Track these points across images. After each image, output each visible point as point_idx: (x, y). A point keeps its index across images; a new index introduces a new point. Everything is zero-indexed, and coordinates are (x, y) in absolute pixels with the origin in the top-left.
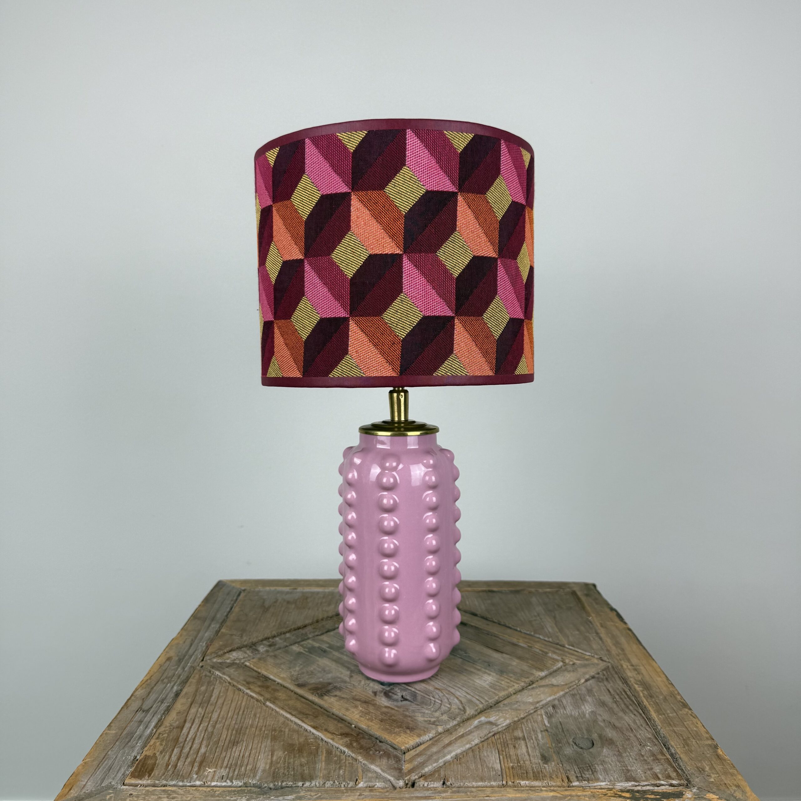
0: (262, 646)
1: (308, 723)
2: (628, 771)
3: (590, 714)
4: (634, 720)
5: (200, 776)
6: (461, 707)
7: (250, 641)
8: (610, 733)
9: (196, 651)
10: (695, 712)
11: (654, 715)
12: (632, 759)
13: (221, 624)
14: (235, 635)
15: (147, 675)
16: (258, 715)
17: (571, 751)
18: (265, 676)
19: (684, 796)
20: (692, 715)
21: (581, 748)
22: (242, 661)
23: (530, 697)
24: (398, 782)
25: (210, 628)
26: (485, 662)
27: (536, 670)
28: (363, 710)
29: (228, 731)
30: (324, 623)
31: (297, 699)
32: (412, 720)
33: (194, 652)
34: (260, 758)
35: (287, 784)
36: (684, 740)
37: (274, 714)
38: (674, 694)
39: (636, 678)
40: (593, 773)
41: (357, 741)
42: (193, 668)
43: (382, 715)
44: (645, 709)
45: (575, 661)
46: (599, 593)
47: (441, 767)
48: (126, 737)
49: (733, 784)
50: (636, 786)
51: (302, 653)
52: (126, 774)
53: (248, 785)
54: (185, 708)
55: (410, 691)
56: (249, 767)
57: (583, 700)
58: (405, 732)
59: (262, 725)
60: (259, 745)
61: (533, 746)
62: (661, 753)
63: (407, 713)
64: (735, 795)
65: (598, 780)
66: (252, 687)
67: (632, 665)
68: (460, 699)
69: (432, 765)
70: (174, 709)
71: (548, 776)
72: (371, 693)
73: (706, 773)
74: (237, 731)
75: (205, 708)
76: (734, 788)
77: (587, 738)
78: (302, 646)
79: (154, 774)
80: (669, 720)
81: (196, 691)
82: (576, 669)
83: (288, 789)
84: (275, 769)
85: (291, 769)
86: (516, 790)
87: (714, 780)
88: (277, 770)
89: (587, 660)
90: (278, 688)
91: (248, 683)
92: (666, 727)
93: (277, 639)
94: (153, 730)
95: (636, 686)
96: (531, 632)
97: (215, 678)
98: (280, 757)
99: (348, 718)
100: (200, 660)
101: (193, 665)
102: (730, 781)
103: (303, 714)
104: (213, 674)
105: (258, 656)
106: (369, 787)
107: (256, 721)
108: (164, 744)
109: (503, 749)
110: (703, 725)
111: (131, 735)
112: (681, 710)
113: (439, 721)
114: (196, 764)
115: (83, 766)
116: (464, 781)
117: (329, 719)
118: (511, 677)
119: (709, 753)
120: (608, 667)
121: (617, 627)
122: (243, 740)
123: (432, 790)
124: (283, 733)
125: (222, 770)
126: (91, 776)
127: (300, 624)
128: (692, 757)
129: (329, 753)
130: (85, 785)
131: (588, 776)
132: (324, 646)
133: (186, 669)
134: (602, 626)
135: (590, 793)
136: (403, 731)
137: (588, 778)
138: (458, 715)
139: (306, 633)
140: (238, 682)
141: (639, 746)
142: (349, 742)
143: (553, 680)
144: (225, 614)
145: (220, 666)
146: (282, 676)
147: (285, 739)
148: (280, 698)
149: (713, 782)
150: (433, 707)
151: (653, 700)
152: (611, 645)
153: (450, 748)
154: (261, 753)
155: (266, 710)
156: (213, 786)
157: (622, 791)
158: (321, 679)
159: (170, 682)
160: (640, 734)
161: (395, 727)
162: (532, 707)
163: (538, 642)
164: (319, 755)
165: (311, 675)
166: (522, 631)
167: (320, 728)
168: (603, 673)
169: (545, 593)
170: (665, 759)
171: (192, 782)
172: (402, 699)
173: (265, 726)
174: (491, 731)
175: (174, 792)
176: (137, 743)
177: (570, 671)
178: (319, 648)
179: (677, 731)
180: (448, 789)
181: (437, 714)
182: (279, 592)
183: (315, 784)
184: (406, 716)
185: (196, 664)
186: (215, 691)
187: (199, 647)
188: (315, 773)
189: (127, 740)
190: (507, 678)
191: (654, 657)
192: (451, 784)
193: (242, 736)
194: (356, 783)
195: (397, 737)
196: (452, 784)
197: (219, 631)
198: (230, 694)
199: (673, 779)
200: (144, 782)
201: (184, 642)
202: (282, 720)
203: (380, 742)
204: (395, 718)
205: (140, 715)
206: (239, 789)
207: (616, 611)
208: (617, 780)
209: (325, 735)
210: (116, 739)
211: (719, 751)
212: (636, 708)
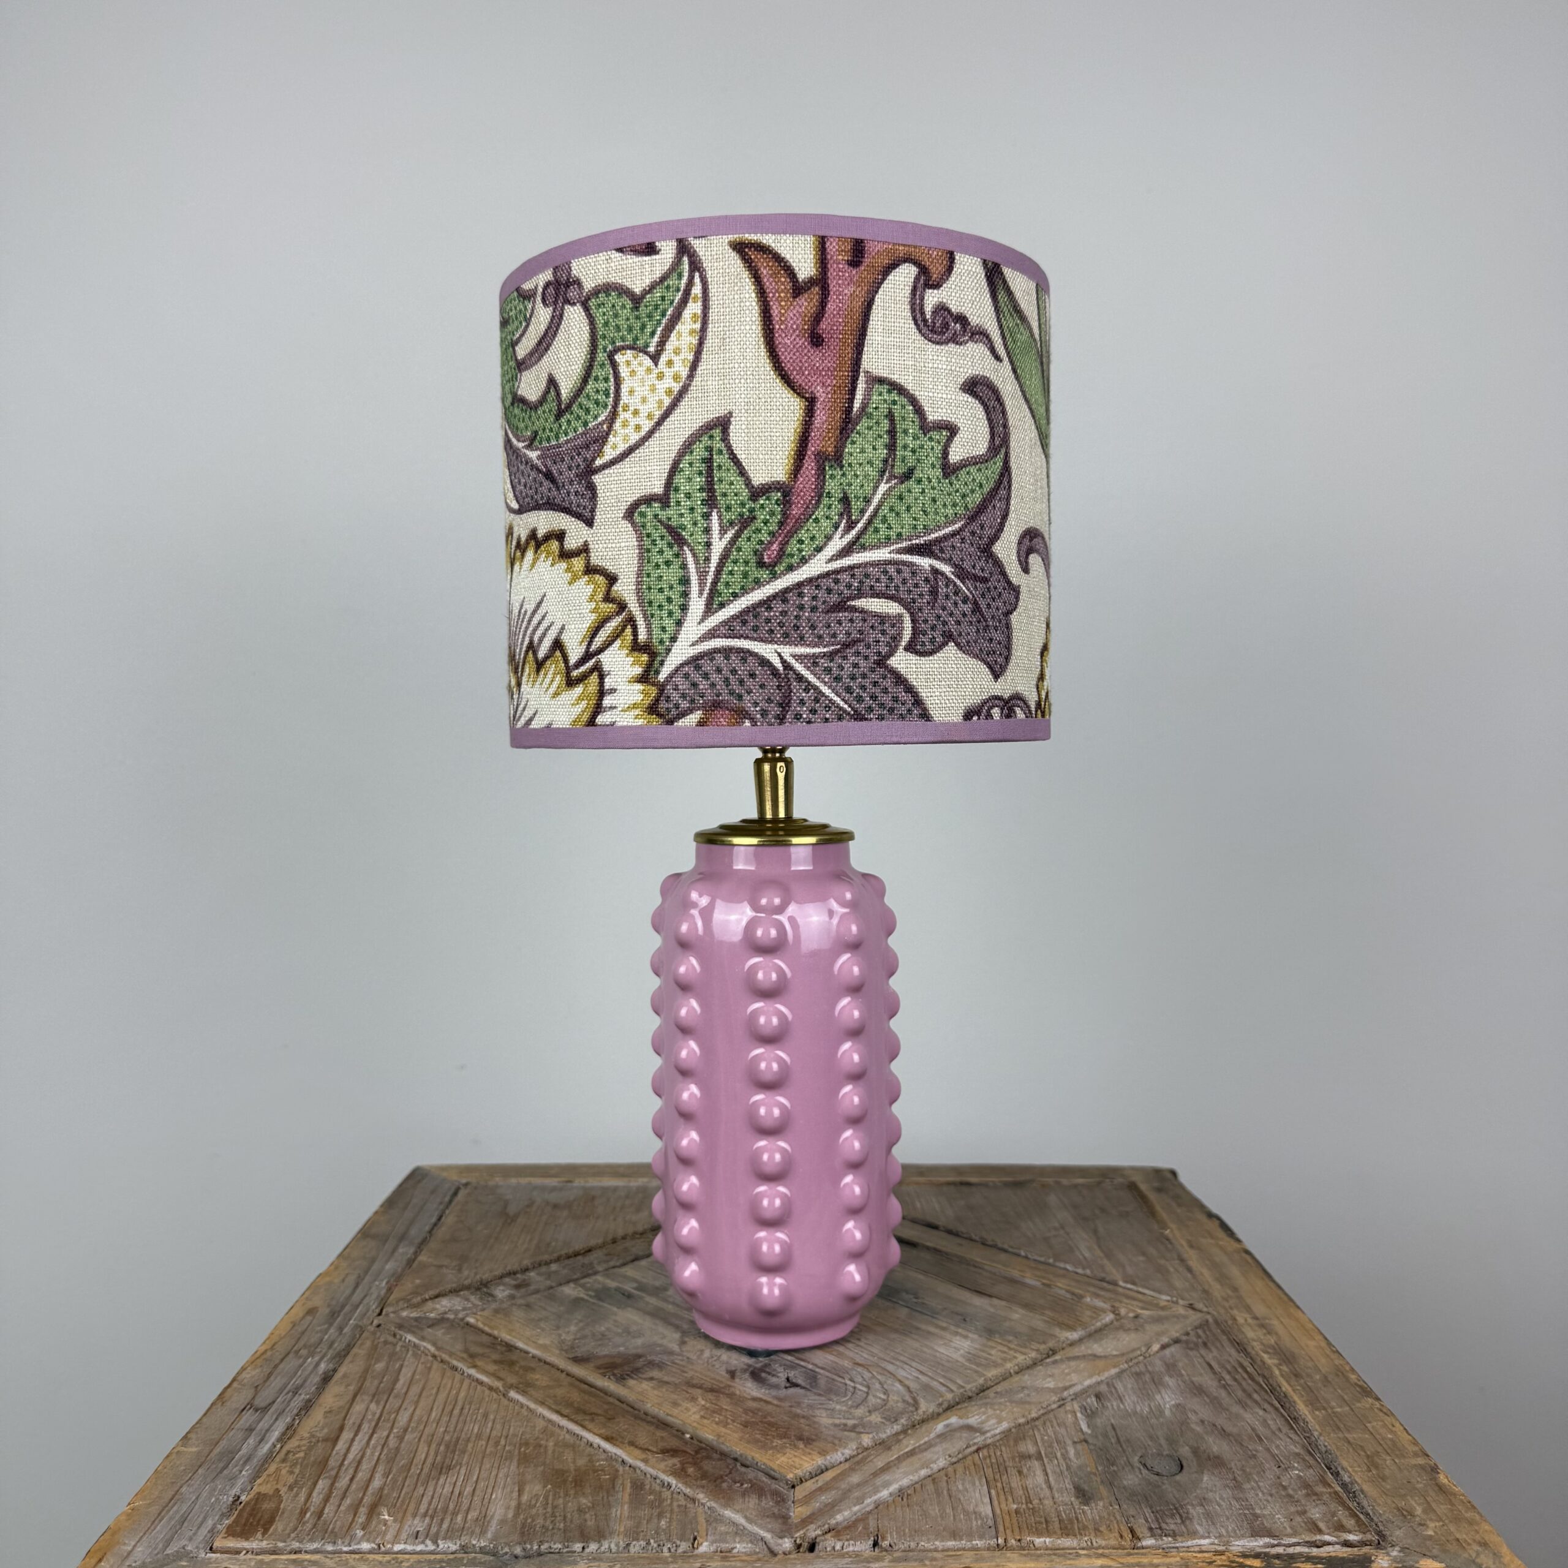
0: (501, 1288)
1: (595, 1430)
2: (1256, 1516)
3: (1174, 1410)
4: (1265, 1421)
5: (370, 1533)
6: (908, 1398)
7: (478, 1277)
8: (1216, 1446)
9: (365, 1296)
10: (1388, 1404)
11: (1303, 1409)
12: (1263, 1493)
13: (419, 1248)
14: (447, 1267)
15: (264, 1343)
16: (492, 1417)
17: (1136, 1479)
18: (506, 1343)
19: (1374, 1565)
20: (1381, 1411)
21: (1158, 1474)
22: (460, 1316)
23: (1049, 1379)
24: (780, 1541)
25: (396, 1254)
26: (957, 1314)
27: (1061, 1329)
28: (708, 1405)
29: (429, 1446)
30: (628, 1244)
31: (571, 1385)
32: (808, 1422)
33: (362, 1300)
34: (496, 1498)
35: (550, 1547)
36: (1368, 1457)
37: (526, 1414)
38: (1342, 1372)
39: (1265, 1342)
40: (1183, 1522)
41: (695, 1464)
42: (361, 1329)
43: (746, 1414)
44: (1284, 1400)
45: (1139, 1311)
46: (1182, 1187)
47: (869, 1513)
48: (220, 1460)
49: (1474, 1541)
50: (1273, 1546)
51: (583, 1299)
52: (216, 1530)
53: (470, 1550)
54: (341, 1403)
55: (804, 1369)
56: (473, 1515)
57: (1158, 1383)
58: (795, 1446)
59: (499, 1435)
60: (494, 1473)
61: (1058, 1470)
62: (1321, 1481)
63: (799, 1411)
64: (1478, 1561)
65: (1193, 1534)
66: (479, 1363)
67: (1256, 1318)
68: (907, 1382)
69: (850, 1508)
70: (320, 1406)
71: (1091, 1527)
72: (724, 1373)
73: (1418, 1519)
74: (447, 1447)
75: (382, 1403)
76: (1476, 1547)
77: (1167, 1455)
78: (583, 1286)
79: (276, 1530)
80: (1335, 1419)
81: (366, 1371)
82: (1142, 1326)
83: (553, 1555)
84: (526, 1519)
85: (558, 1518)
86: (1025, 1555)
87: (1435, 1532)
88: (529, 1520)
89: (1163, 1308)
90: (533, 1365)
91: (472, 1356)
92: (1329, 1434)
93: (532, 1274)
94: (274, 1446)
95: (1265, 1356)
96: (1049, 1258)
97: (404, 1347)
98: (536, 1495)
99: (678, 1422)
100: (375, 1314)
101: (360, 1323)
102: (1467, 1534)
103: (585, 1413)
104: (400, 1339)
105: (494, 1306)
106: (721, 1552)
107: (487, 1427)
108: (297, 1471)
109: (997, 1477)
110: (1405, 1429)
111: (230, 1454)
112: (1359, 1402)
113: (864, 1426)
114: (363, 1511)
115: (129, 1515)
116: (916, 1539)
117: (638, 1422)
118: (1009, 1342)
119: (1421, 1482)
120: (1207, 1321)
121: (1221, 1248)
122: (461, 1464)
123: (850, 1557)
124: (542, 1450)
125: (416, 1522)
126: (145, 1534)
127: (578, 1246)
128: (1388, 1490)
129: (638, 1486)
130: (129, 1553)
131: (1173, 1527)
132: (629, 1287)
133: (346, 1330)
134: (1191, 1246)
135: (1178, 1559)
136: (790, 1444)
137: (1174, 1531)
138: (902, 1413)
139: (591, 1264)
140: (451, 1354)
141: (1276, 1469)
142: (679, 1465)
143: (1095, 1346)
144: (427, 1228)
145: (415, 1324)
146: (541, 1342)
147: (548, 1462)
148: (538, 1383)
149: (1431, 1536)
150: (850, 1399)
151: (1302, 1381)
152: (1210, 1280)
153: (886, 1477)
154: (496, 1488)
155: (507, 1406)
156: (397, 1553)
157: (1245, 1556)
158: (622, 1349)
159: (312, 1354)
160: (1278, 1447)
161: (774, 1437)
162: (1055, 1398)
163: (1064, 1276)
164: (617, 1492)
165: (600, 1339)
166: (1030, 1256)
167: (620, 1440)
168: (1197, 1333)
169: (1076, 1186)
170: (1330, 1493)
171: (352, 1544)
172: (788, 1385)
173: (507, 1437)
174: (971, 1443)
175: (314, 1563)
176: (241, 1471)
177: (1129, 1329)
178: (617, 1289)
179: (1352, 1440)
180: (884, 1553)
181: (860, 1412)
182: (535, 1188)
183: (609, 1547)
184: (797, 1416)
185: (365, 1321)
186: (404, 1370)
187: (373, 1289)
188: (608, 1526)
189: (221, 1465)
190: (1001, 1344)
191: (1298, 1303)
192: (890, 1545)
193: (459, 1455)
194: (693, 1544)
195: (778, 1456)
196: (893, 1544)
197: (414, 1260)
198: (435, 1375)
199: (1350, 1532)
200: (254, 1545)
201: (343, 1281)
202: (541, 1424)
203: (743, 1465)
204: (772, 1420)
205: (248, 1418)
206: (452, 1556)
207: (1218, 1218)
208: (1232, 1534)
209: (629, 1454)
210: (199, 1464)
211: (1442, 1476)
212: (1266, 1397)
